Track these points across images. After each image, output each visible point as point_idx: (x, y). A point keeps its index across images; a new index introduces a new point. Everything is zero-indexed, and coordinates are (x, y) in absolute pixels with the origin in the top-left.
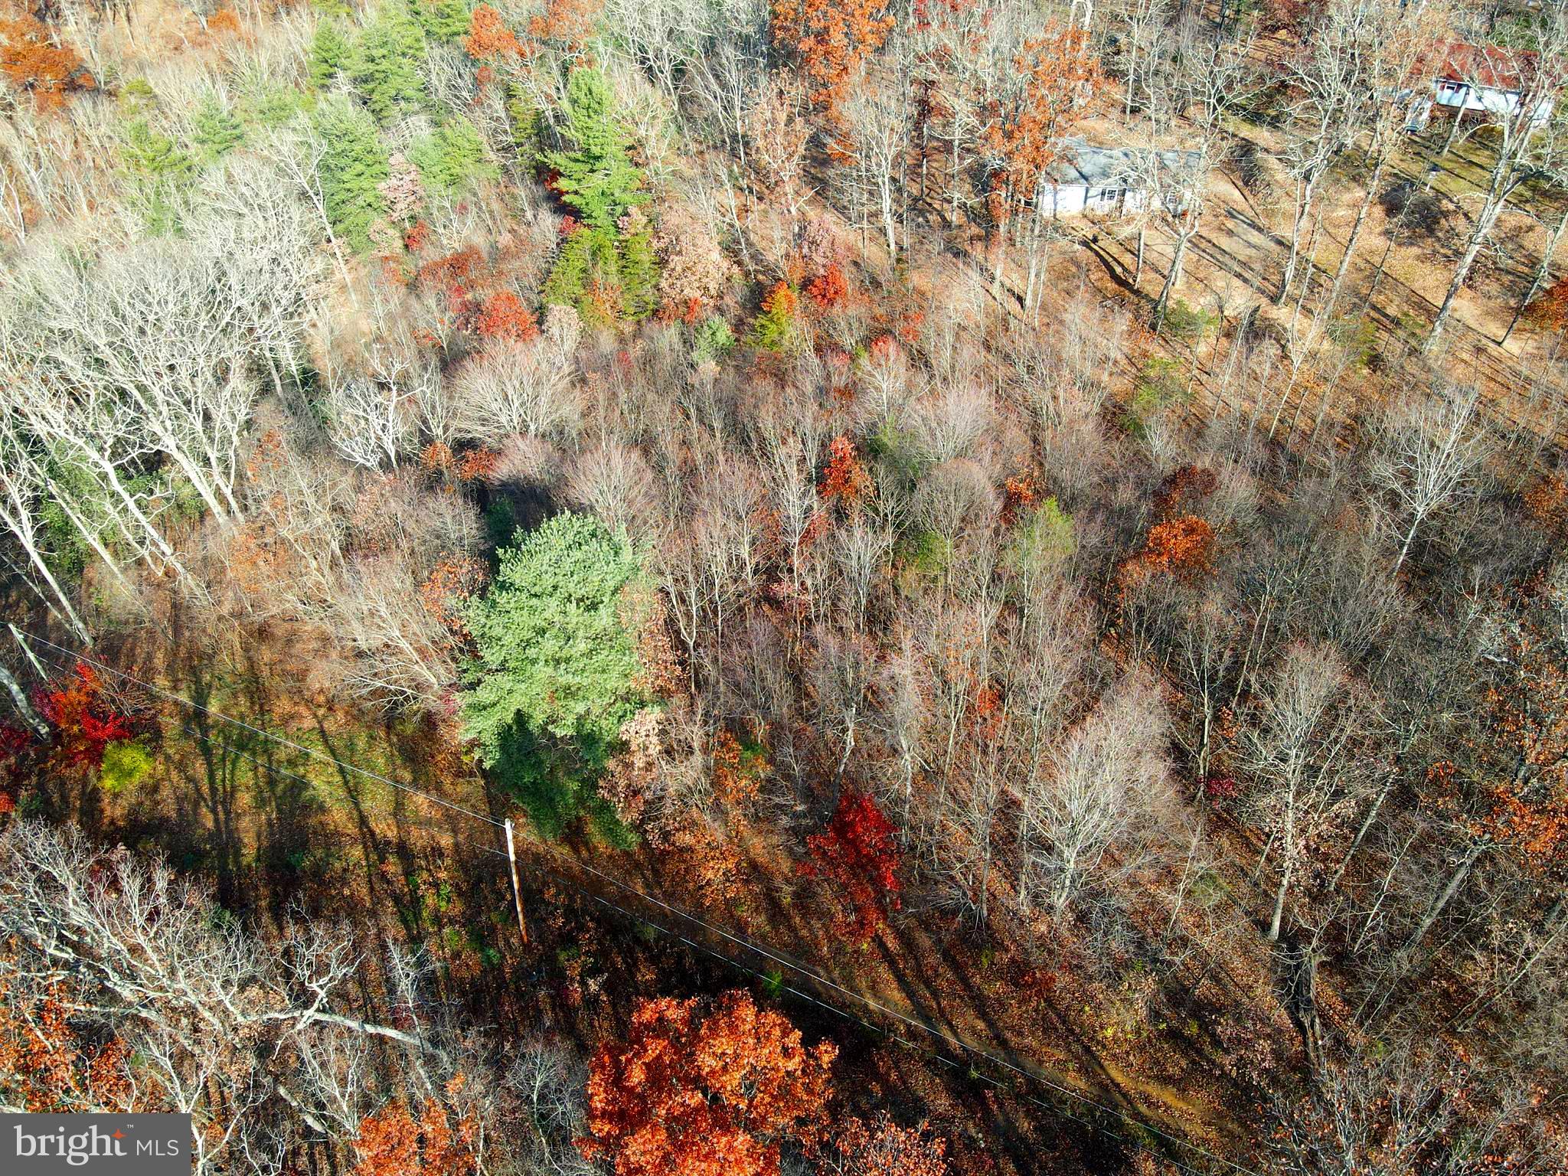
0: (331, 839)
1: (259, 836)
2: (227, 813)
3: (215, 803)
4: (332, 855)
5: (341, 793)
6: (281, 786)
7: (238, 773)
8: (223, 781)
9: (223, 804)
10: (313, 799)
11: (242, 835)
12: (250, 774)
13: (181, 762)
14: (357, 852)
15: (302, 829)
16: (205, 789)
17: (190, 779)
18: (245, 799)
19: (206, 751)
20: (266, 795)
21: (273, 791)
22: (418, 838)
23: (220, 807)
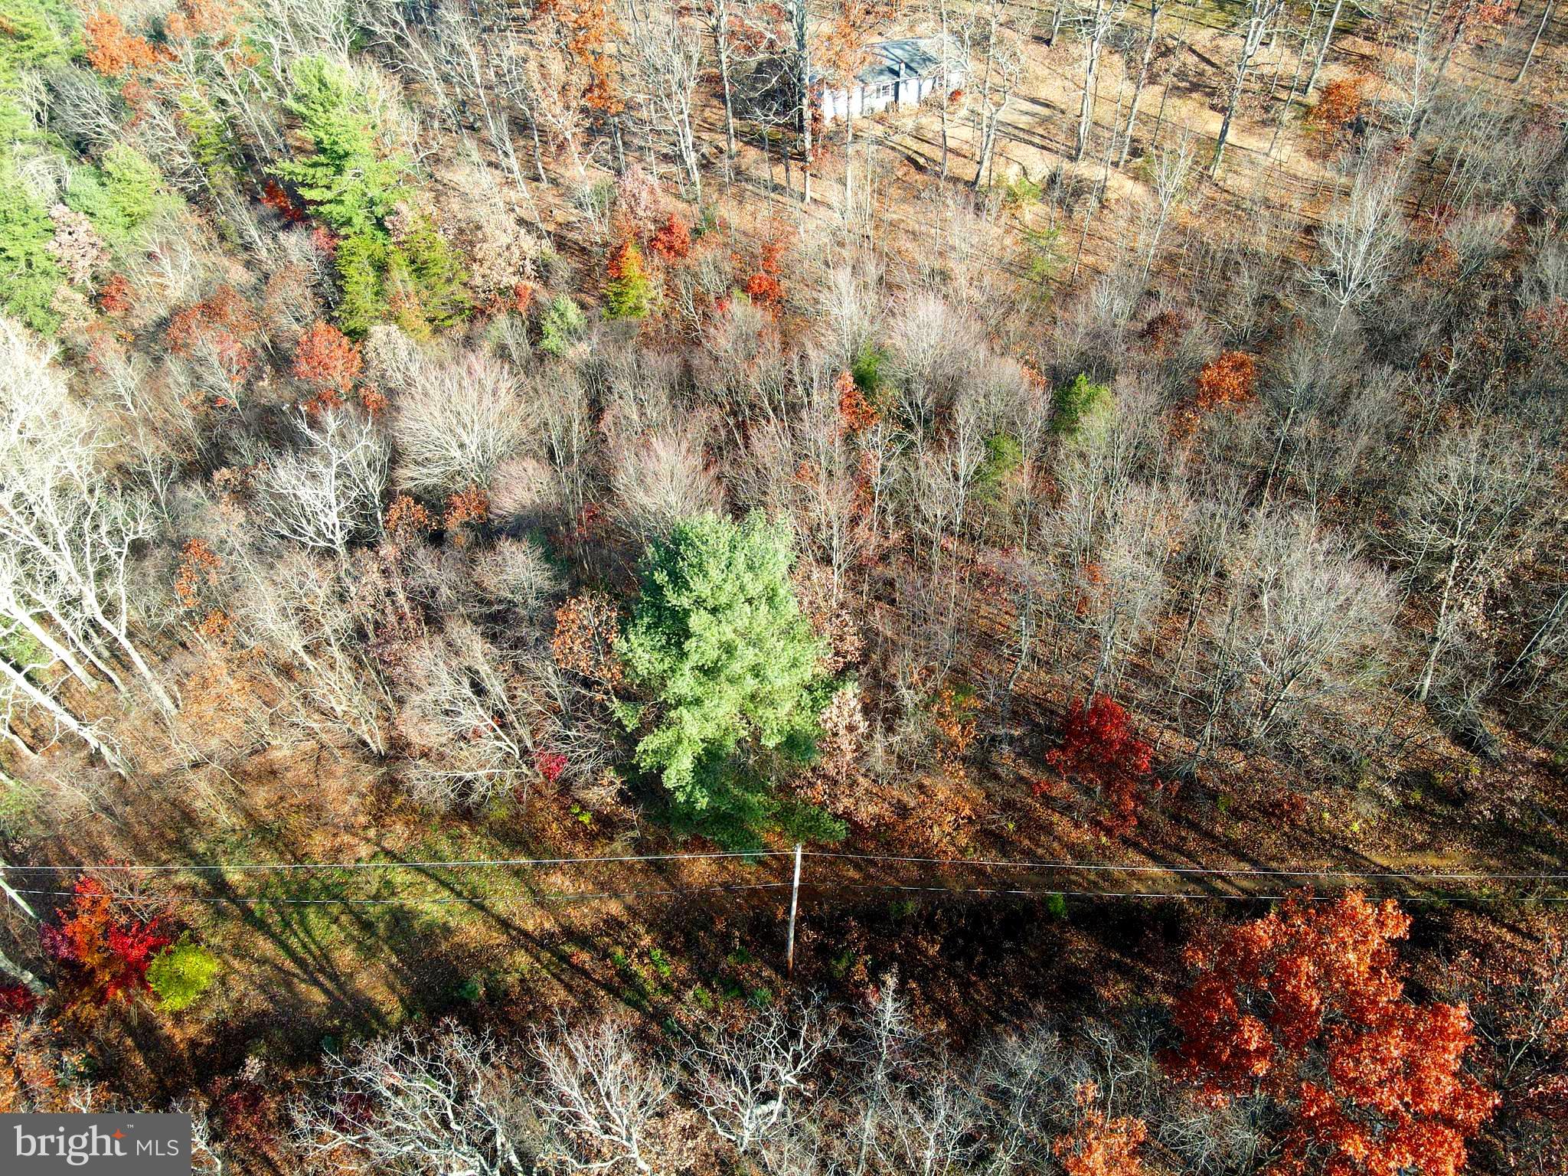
0: (481, 958)
1: (392, 988)
2: (334, 977)
3: (311, 974)
4: (496, 973)
5: (461, 906)
6: (382, 925)
7: (317, 934)
8: (304, 946)
9: (322, 970)
10: (430, 926)
11: (370, 994)
12: (334, 927)
13: (236, 946)
14: (522, 959)
15: (439, 961)
16: (289, 965)
17: (262, 961)
18: (346, 957)
19: (261, 925)
20: (369, 942)
21: (374, 934)
22: (582, 917)
23: (322, 978)
